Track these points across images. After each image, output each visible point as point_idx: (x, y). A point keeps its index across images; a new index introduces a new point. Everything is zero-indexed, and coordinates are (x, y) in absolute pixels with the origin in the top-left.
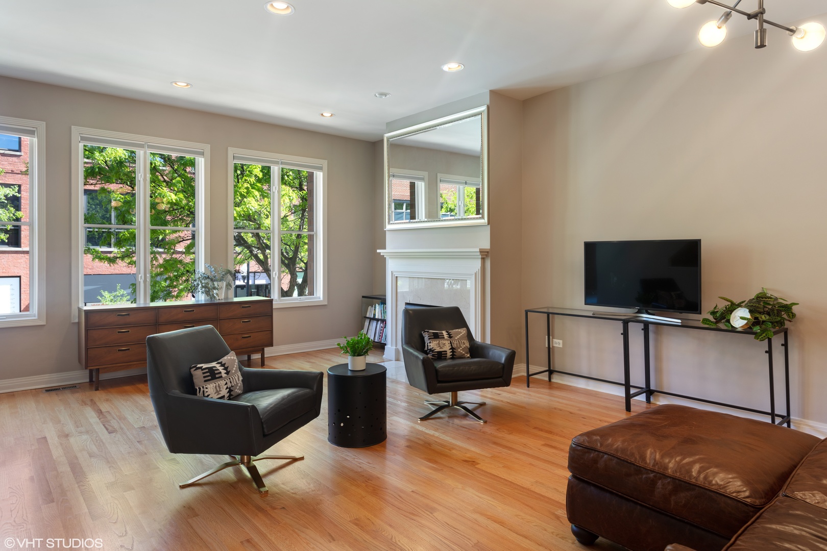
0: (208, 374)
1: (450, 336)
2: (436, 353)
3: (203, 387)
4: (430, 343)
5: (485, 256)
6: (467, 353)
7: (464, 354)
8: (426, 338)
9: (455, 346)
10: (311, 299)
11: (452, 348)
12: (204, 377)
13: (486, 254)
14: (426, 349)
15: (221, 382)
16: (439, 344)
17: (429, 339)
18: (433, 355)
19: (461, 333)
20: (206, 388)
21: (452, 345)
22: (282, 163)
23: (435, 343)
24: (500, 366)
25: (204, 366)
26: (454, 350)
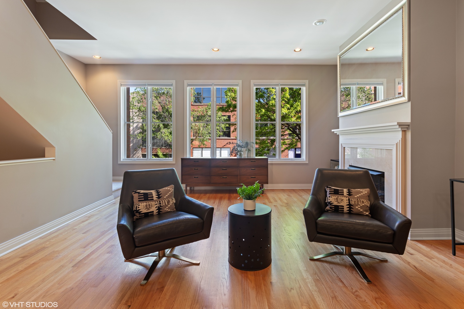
0: (143, 197)
1: (350, 194)
2: (334, 206)
3: (137, 204)
4: (330, 197)
5: (406, 129)
6: (366, 211)
7: (362, 212)
8: (328, 193)
9: (352, 203)
10: (299, 160)
11: (350, 205)
12: (139, 198)
13: (407, 127)
14: (326, 201)
15: (152, 203)
16: (337, 199)
17: (330, 194)
18: (331, 208)
19: (362, 192)
20: (139, 205)
21: (349, 202)
22: (281, 85)
23: (334, 197)
24: (390, 232)
25: (142, 191)
26: (352, 207)
